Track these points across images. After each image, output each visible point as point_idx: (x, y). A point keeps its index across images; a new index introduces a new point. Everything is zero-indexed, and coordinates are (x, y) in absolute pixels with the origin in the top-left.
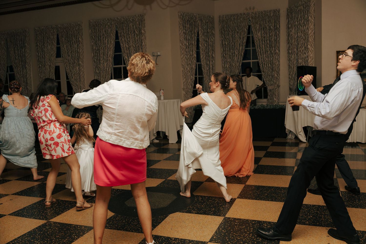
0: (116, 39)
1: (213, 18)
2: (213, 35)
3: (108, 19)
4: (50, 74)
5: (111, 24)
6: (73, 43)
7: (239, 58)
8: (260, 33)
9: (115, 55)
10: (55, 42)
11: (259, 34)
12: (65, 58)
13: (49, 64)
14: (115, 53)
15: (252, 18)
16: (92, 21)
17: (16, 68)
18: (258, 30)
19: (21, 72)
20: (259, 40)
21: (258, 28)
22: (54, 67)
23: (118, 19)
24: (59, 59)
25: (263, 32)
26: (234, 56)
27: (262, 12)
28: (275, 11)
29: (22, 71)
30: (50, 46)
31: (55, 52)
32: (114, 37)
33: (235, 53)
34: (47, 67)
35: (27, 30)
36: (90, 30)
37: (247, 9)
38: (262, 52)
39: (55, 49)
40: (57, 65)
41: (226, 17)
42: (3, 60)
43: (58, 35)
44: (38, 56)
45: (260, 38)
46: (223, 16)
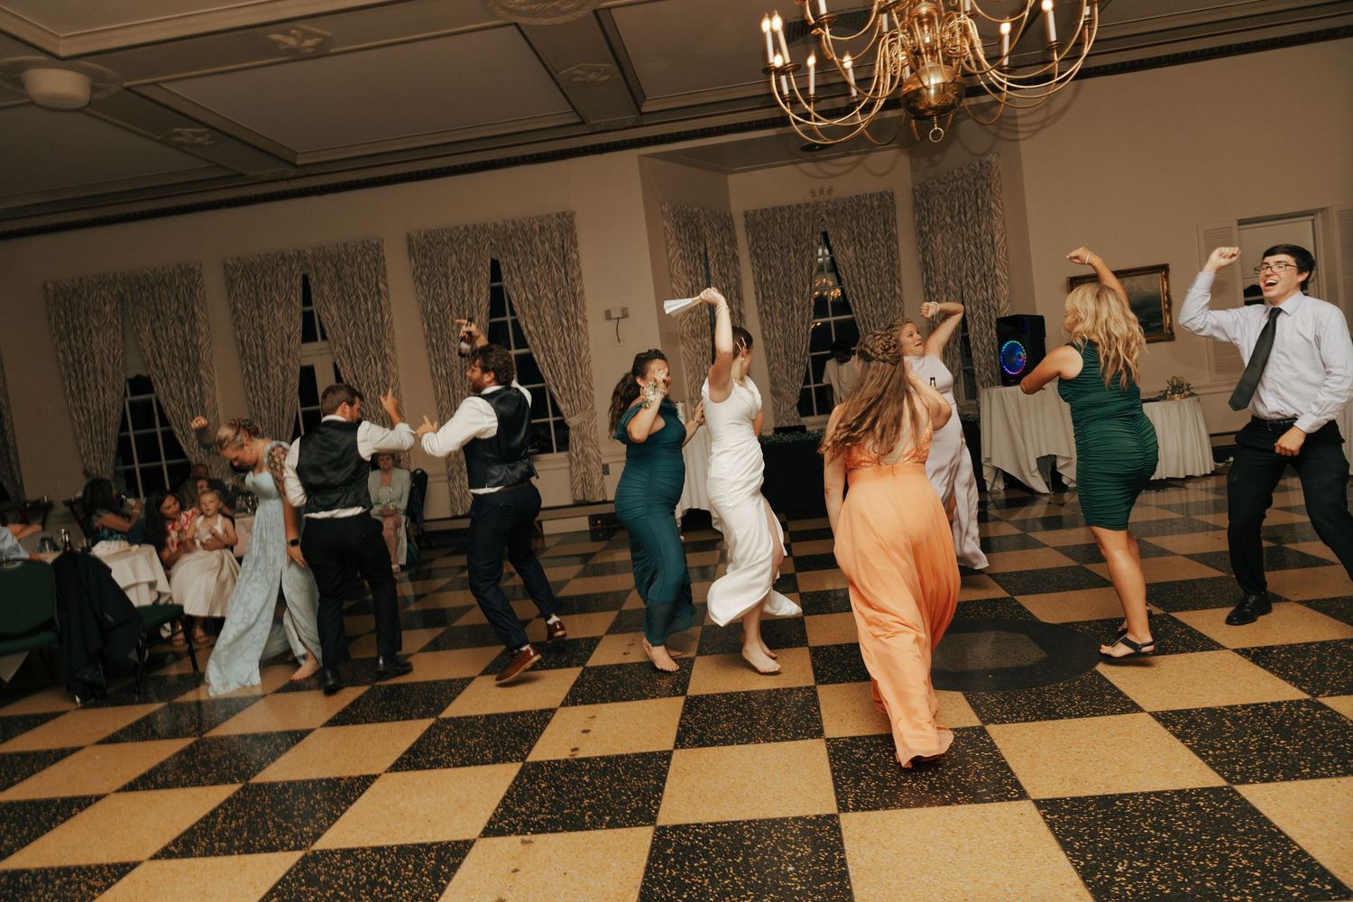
0: (492, 281)
1: (730, 219)
2: (735, 259)
3: (466, 228)
4: (288, 390)
5: (477, 242)
6: (358, 298)
7: (804, 316)
8: (851, 249)
9: (490, 324)
10: (296, 296)
11: (850, 253)
12: (335, 343)
13: (281, 361)
14: (491, 317)
15: (828, 214)
16: (414, 235)
17: (164, 380)
18: (846, 242)
19: (181, 391)
20: (850, 266)
21: (845, 237)
22: (298, 370)
23: (496, 226)
24: (310, 346)
25: (858, 247)
26: (792, 308)
27: (851, 199)
28: (882, 195)
29: (184, 390)
30: (281, 311)
31: (300, 327)
32: (486, 275)
33: (792, 301)
34: (277, 371)
35: (196, 267)
36: (413, 260)
37: (813, 193)
38: (860, 295)
39: (299, 320)
40: (306, 363)
41: (762, 215)
42: (112, 360)
43: (305, 280)
44: (242, 342)
45: (853, 261)
46: (755, 211)
